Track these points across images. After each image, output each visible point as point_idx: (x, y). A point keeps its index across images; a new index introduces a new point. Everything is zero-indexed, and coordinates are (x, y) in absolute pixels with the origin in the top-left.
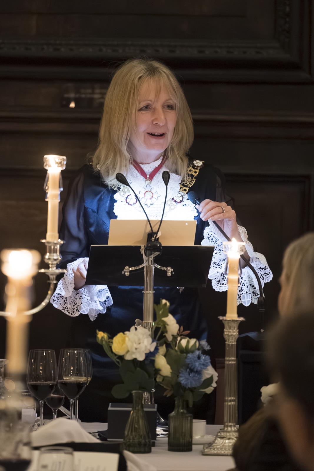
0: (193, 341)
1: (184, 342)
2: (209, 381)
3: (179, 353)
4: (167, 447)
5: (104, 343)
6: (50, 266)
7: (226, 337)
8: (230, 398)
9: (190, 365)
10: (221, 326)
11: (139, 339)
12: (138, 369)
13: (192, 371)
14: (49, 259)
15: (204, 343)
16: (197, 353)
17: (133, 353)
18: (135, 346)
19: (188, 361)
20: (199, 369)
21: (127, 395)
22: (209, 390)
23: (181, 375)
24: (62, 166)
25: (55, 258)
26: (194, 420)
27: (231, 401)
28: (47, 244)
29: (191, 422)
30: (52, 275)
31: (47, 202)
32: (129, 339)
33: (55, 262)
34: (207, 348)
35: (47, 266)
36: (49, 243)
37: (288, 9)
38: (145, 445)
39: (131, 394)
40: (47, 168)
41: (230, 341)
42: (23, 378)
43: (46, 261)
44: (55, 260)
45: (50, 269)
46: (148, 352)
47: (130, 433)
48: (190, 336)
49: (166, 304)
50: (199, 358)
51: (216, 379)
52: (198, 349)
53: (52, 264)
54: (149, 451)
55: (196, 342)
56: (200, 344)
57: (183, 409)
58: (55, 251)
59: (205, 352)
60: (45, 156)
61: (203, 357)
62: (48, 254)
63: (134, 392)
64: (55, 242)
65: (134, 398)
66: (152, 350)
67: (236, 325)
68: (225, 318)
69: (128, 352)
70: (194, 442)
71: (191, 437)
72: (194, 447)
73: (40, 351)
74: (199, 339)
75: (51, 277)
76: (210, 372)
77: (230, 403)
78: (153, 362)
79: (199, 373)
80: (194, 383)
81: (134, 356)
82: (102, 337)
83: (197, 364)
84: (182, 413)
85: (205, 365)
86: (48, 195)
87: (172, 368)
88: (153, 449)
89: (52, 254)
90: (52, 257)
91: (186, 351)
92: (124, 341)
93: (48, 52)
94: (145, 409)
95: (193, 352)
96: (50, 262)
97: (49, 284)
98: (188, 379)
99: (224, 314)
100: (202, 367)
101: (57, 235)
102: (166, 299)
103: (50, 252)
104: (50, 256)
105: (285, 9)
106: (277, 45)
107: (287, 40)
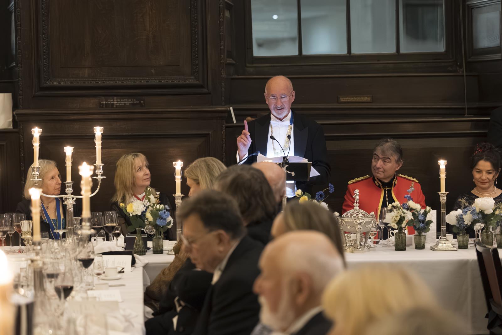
0: (162, 206)
1: (158, 206)
2: (170, 223)
3: (156, 211)
4: (152, 252)
5: (123, 208)
7: (176, 203)
8: (179, 230)
9: (161, 216)
10: (174, 199)
11: (138, 206)
12: (138, 218)
13: (162, 218)
14: (98, 172)
15: (167, 206)
16: (164, 211)
17: (136, 212)
18: (137, 209)
19: (160, 215)
20: (165, 217)
21: (134, 230)
22: (170, 227)
23: (157, 220)
25: (100, 171)
26: (164, 240)
27: (179, 231)
28: (96, 166)
29: (163, 241)
31: (96, 147)
32: (134, 206)
33: (100, 173)
34: (168, 208)
35: (97, 175)
36: (97, 165)
37: (197, 62)
38: (143, 251)
39: (136, 230)
40: (95, 132)
41: (178, 205)
42: (89, 220)
43: (96, 173)
44: (100, 172)
46: (142, 211)
47: (136, 246)
48: (160, 204)
49: (149, 190)
50: (165, 213)
51: (172, 222)
52: (164, 209)
54: (145, 254)
55: (163, 206)
56: (165, 207)
57: (159, 235)
58: (100, 169)
59: (167, 210)
60: (94, 127)
61: (167, 212)
62: (97, 170)
63: (137, 229)
64: (100, 165)
65: (137, 232)
66: (144, 210)
67: (180, 198)
68: (175, 195)
69: (134, 211)
70: (164, 250)
71: (163, 247)
72: (164, 252)
73: (95, 213)
74: (165, 205)
75: (99, 180)
76: (170, 219)
77: (179, 232)
78: (145, 215)
79: (165, 219)
80: (163, 224)
81: (136, 213)
82: (122, 206)
83: (164, 215)
84: (159, 237)
85: (168, 216)
86: (96, 144)
87: (153, 218)
88: (146, 253)
89: (99, 170)
91: (159, 210)
92: (132, 207)
93: (93, 84)
94: (142, 236)
95: (162, 210)
96: (98, 174)
97: (99, 183)
98: (160, 222)
99: (175, 193)
100: (166, 216)
101: (101, 162)
103: (98, 169)
104: (98, 171)
105: (196, 62)
106: (193, 77)
107: (197, 75)
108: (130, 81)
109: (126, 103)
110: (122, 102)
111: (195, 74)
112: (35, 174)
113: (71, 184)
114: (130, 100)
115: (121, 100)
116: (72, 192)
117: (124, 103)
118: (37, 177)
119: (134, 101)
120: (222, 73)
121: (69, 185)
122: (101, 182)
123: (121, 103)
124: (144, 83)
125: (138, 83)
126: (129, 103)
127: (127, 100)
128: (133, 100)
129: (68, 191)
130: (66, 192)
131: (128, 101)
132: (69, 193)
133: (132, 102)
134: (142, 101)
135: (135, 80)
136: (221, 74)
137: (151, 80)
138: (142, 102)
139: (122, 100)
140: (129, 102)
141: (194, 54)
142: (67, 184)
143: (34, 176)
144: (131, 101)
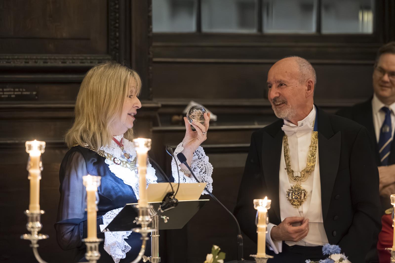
6: (143, 226)
14: (143, 221)
24: (148, 147)
28: (140, 209)
30: (144, 233)
33: (147, 223)
37: (117, 34)
44: (147, 221)
45: (143, 229)
49: (218, 249)
53: (144, 225)
62: (141, 217)
67: (265, 261)
68: (256, 257)
75: (144, 235)
90: (144, 220)
96: (142, 223)
102: (217, 245)
103: (143, 215)
104: (143, 218)
105: (115, 34)
106: (110, 57)
107: (117, 54)
108: (18, 60)
109: (11, 95)
110: (5, 93)
111: (114, 53)
112: (34, 226)
113: (97, 245)
114: (17, 90)
115: (3, 90)
116: (98, 258)
117: (8, 95)
118: (36, 233)
119: (23, 91)
120: (151, 53)
121: (93, 245)
122: (147, 239)
123: (3, 94)
124: (41, 64)
125: (31, 64)
126: (16, 95)
127: (12, 90)
128: (21, 90)
129: (91, 256)
130: (88, 258)
131: (14, 91)
132: (92, 260)
133: (20, 93)
134: (34, 91)
135: (26, 59)
136: (149, 54)
137: (50, 59)
138: (34, 93)
139: (5, 90)
140: (16, 93)
141: (113, 23)
142: (89, 245)
143: (32, 230)
144: (19, 91)
